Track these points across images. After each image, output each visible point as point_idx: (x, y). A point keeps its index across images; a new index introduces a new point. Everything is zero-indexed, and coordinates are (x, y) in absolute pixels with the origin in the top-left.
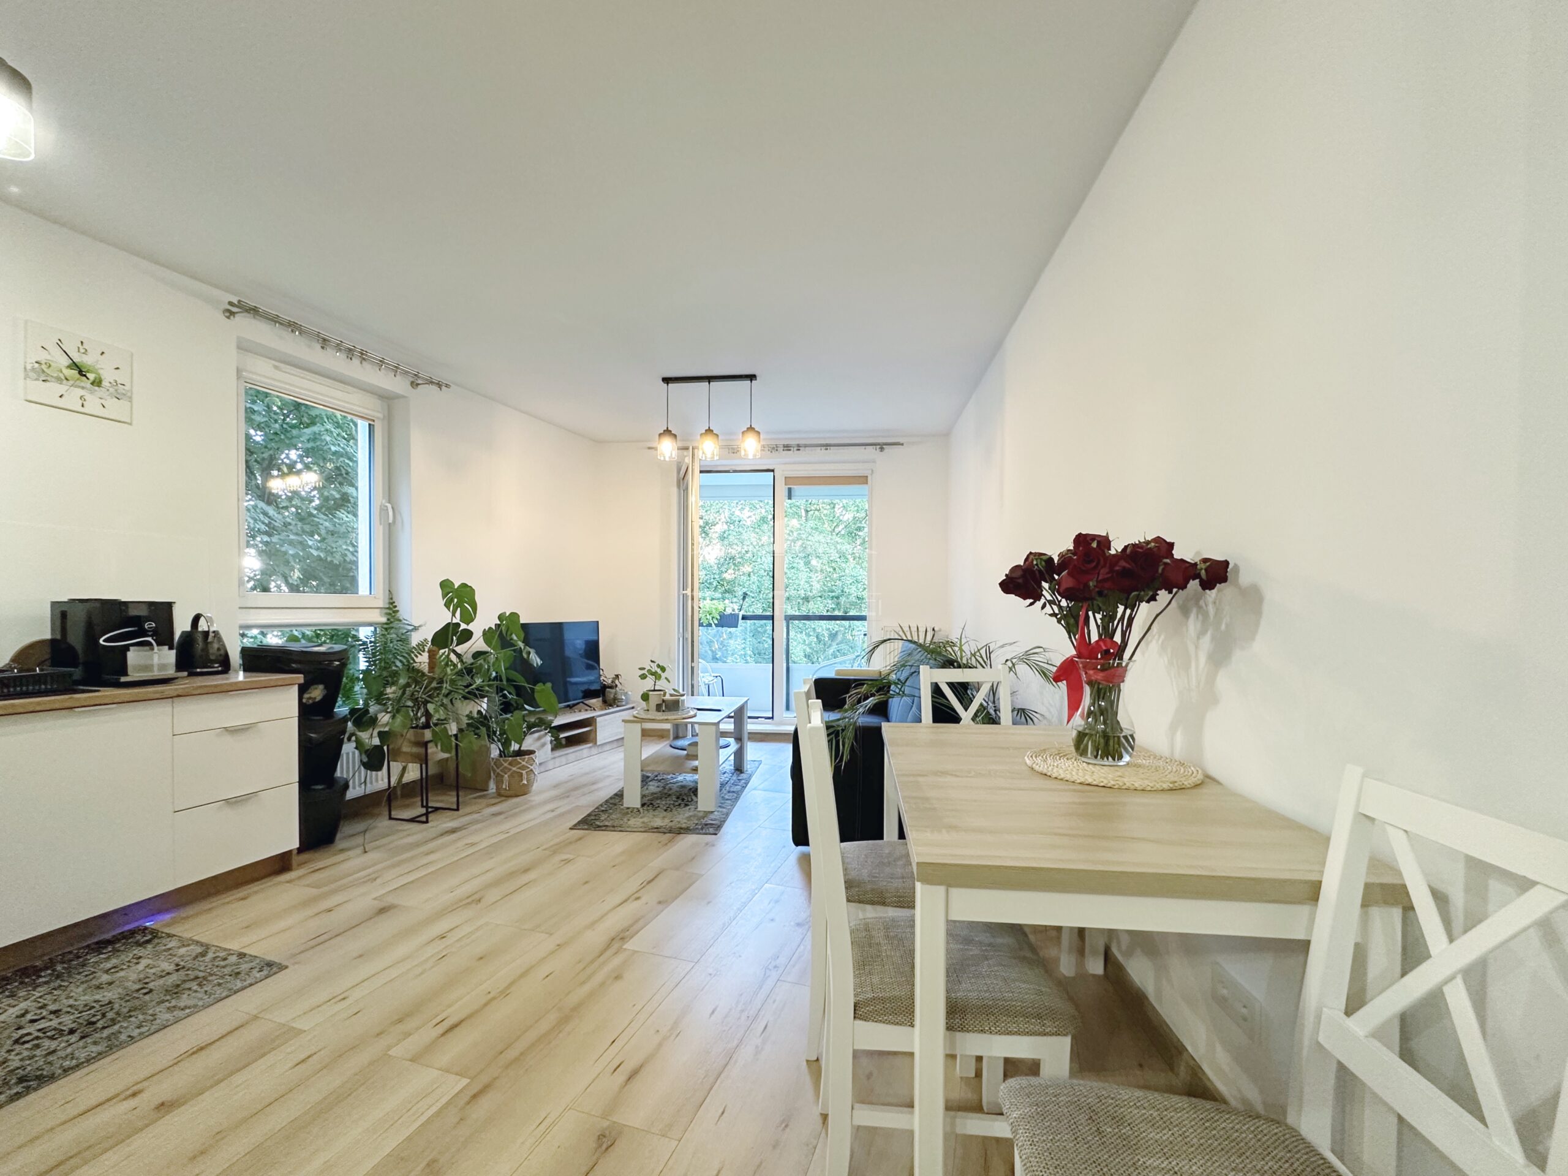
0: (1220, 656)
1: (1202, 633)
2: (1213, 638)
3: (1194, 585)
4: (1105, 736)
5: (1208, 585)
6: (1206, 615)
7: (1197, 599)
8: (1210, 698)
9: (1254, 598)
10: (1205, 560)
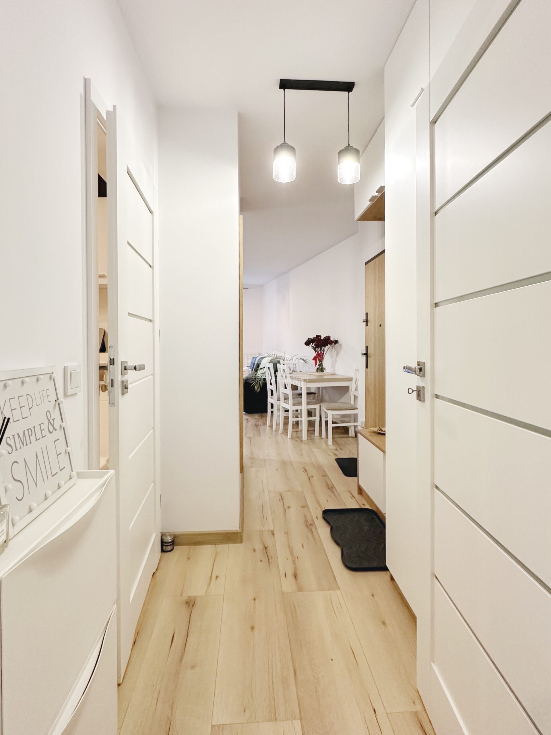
0: (337, 355)
1: (335, 351)
2: (336, 352)
3: (333, 344)
4: (321, 368)
5: (335, 344)
6: (335, 348)
7: (334, 346)
8: (336, 361)
9: (341, 345)
10: (335, 340)
